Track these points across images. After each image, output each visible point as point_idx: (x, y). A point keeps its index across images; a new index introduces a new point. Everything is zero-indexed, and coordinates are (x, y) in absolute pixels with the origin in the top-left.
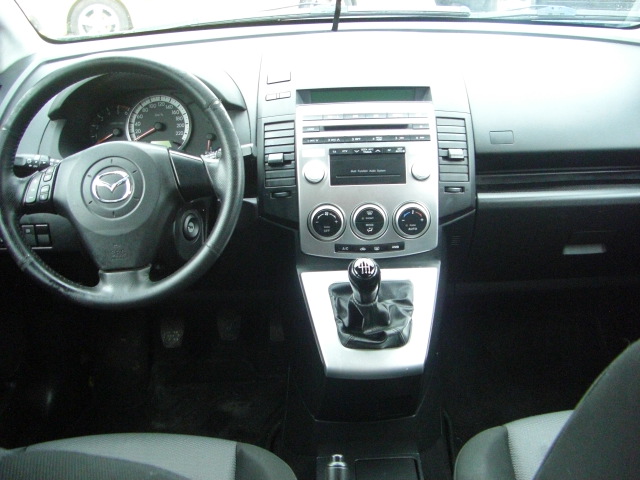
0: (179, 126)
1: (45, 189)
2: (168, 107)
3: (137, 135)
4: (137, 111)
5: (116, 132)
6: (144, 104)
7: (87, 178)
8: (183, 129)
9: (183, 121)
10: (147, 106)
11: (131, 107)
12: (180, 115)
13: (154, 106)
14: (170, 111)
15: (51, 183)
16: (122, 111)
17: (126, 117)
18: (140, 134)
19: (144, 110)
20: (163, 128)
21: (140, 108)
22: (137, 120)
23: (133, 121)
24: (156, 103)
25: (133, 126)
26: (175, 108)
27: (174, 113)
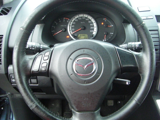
0: (91, 28)
1: (45, 65)
2: (87, 19)
3: (72, 31)
4: (73, 21)
5: (63, 30)
6: (76, 18)
7: (69, 60)
8: (93, 29)
9: (93, 26)
10: (77, 19)
11: (70, 19)
12: (92, 23)
13: (80, 19)
14: (88, 21)
15: (48, 61)
16: (66, 20)
17: (68, 23)
18: (74, 31)
19: (76, 20)
20: (85, 28)
21: (74, 19)
22: (72, 25)
23: (71, 25)
24: (81, 17)
25: (71, 27)
26: (90, 20)
27: (89, 22)
